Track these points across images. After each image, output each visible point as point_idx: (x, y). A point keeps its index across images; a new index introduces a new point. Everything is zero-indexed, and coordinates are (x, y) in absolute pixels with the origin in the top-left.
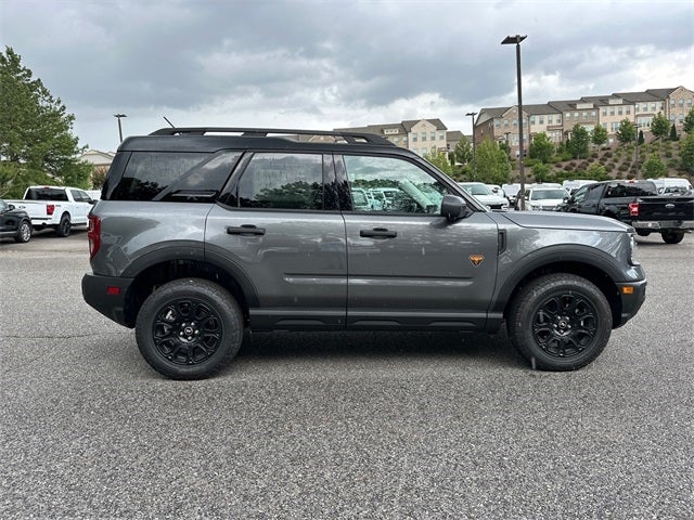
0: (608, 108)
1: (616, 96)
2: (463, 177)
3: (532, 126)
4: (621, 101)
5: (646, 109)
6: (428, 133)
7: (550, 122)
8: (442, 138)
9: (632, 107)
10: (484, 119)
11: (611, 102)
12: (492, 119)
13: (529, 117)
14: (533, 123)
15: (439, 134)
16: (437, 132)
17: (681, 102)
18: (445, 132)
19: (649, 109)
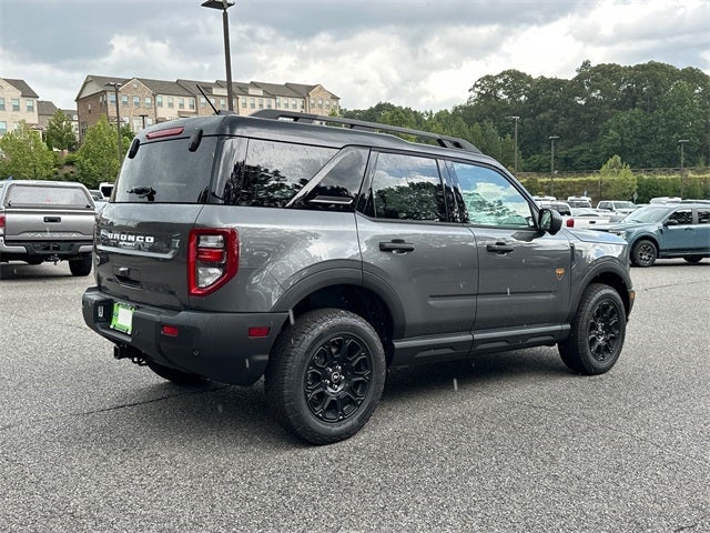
0: (248, 98)
1: (255, 85)
2: (68, 169)
3: (159, 109)
4: (261, 93)
5: (287, 105)
6: (8, 100)
7: (182, 106)
8: (30, 109)
9: (273, 100)
10: (92, 90)
11: (251, 91)
12: (105, 92)
13: (154, 96)
14: (161, 104)
15: (25, 103)
16: (22, 100)
17: (320, 102)
18: (35, 100)
19: (290, 106)
